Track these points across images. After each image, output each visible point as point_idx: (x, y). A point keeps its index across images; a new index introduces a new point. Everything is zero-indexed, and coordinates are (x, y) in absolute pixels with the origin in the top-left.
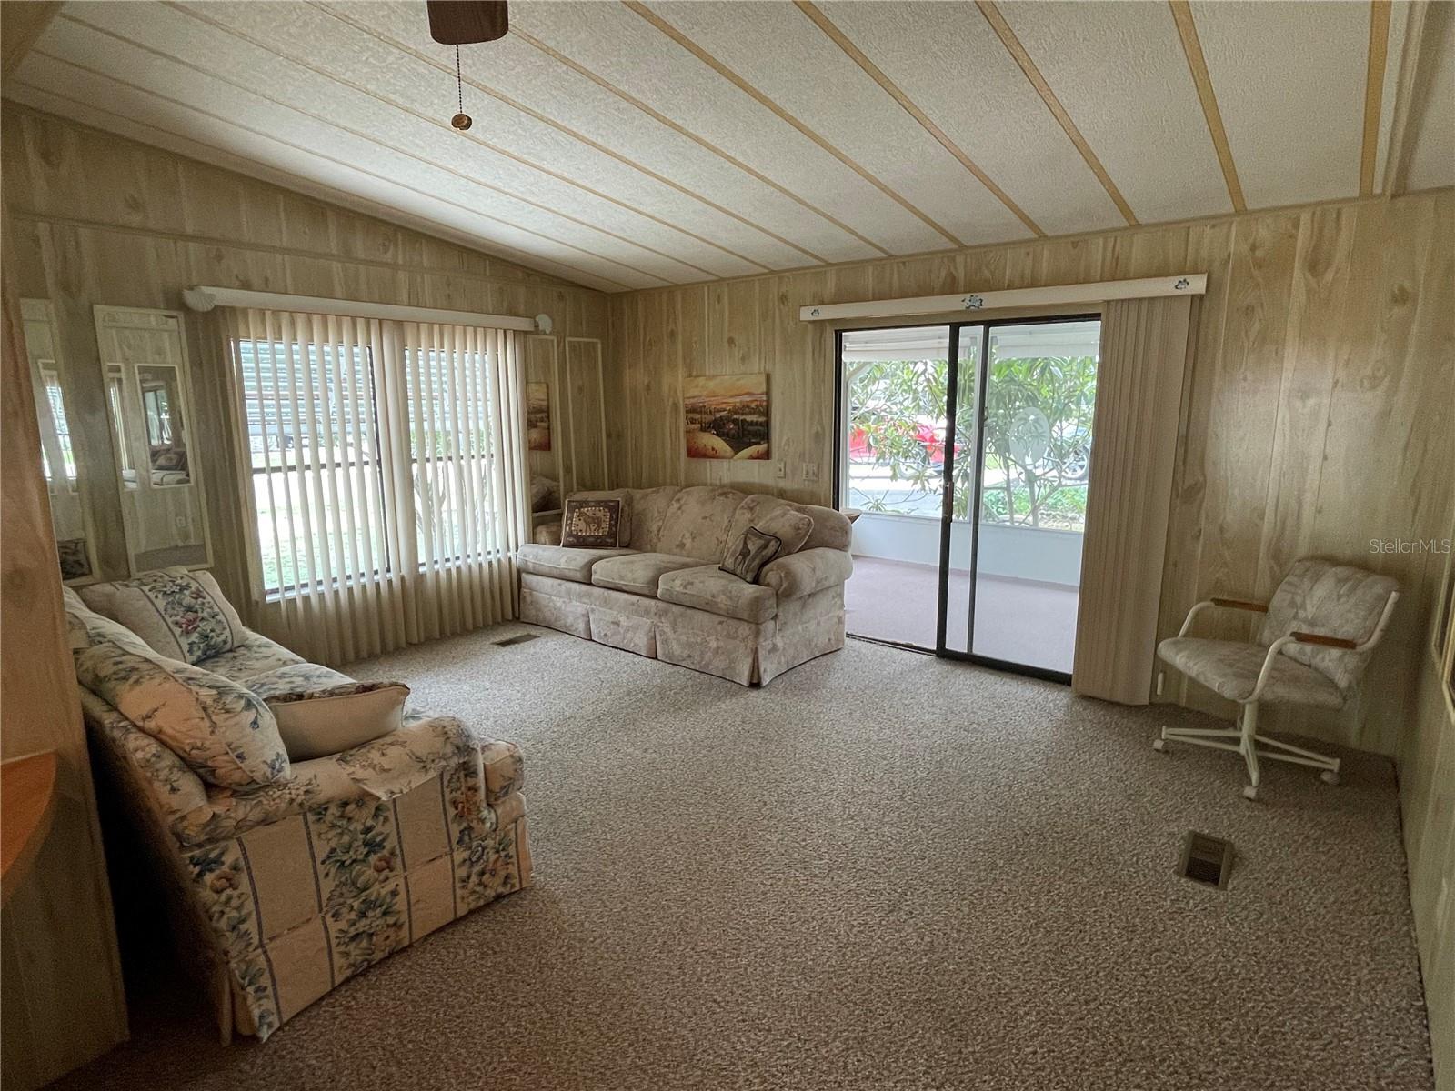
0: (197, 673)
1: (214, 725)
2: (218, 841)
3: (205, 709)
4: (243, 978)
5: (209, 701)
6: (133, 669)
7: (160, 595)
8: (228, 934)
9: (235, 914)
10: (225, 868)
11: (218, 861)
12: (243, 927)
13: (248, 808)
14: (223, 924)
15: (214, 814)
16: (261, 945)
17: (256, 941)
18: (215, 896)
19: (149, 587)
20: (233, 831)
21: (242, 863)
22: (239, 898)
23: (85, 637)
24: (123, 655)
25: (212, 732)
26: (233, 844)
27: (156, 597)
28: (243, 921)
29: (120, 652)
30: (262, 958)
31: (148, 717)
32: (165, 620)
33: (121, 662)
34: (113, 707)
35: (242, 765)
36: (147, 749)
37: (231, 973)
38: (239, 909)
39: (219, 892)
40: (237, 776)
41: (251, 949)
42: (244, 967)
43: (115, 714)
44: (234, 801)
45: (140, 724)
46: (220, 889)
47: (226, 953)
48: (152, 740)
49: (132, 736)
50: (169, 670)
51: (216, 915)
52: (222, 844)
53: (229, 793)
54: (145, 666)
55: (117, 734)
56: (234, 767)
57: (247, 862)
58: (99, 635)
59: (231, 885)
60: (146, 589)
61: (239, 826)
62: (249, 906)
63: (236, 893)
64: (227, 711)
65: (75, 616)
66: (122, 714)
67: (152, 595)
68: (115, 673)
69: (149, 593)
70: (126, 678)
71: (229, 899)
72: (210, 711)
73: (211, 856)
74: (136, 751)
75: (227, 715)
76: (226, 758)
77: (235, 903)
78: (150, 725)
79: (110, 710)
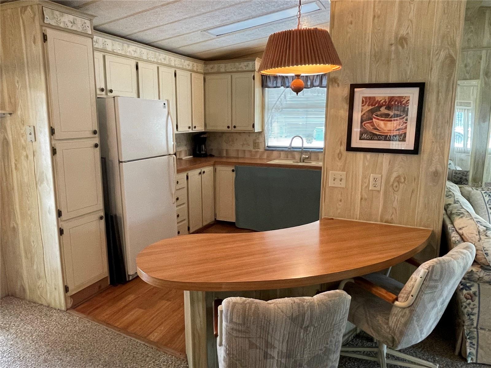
0: (482, 220)
1: (480, 239)
2: (471, 281)
3: (479, 232)
4: (467, 335)
5: (481, 230)
6: (462, 213)
7: (487, 196)
8: (466, 316)
9: (470, 310)
10: (471, 292)
11: (469, 288)
12: (472, 317)
13: (485, 275)
14: (465, 311)
15: (472, 270)
16: (476, 328)
17: (475, 325)
18: (465, 300)
19: (484, 192)
20: (477, 280)
21: (477, 293)
22: (474, 305)
23: (454, 200)
24: (462, 208)
25: (479, 241)
26: (476, 285)
27: (486, 196)
28: (473, 315)
29: (461, 207)
30: (476, 333)
31: (460, 229)
32: (486, 205)
33: (460, 210)
34: (452, 223)
35: (486, 257)
36: (456, 238)
37: (464, 330)
38: (472, 309)
39: (467, 299)
40: (483, 261)
41: (473, 327)
42: (468, 332)
43: (452, 226)
44: (480, 270)
45: (458, 230)
46: (467, 298)
47: (464, 322)
48: (459, 236)
49: (454, 233)
50: (473, 217)
51: (464, 306)
52: (472, 283)
53: (479, 266)
54: (466, 213)
55: (450, 231)
56: (484, 257)
57: (479, 294)
58: (458, 201)
59: (471, 299)
60: (483, 192)
61: (480, 279)
62: (476, 311)
63: (472, 303)
64: (486, 236)
65: (454, 194)
66: (454, 226)
67: (484, 195)
68: (457, 213)
69: (484, 194)
70: (459, 215)
71: (469, 304)
72: (480, 234)
73: (468, 285)
74: (453, 237)
75: (486, 237)
76: (481, 252)
77: (471, 306)
78: (460, 231)
79: (451, 224)
